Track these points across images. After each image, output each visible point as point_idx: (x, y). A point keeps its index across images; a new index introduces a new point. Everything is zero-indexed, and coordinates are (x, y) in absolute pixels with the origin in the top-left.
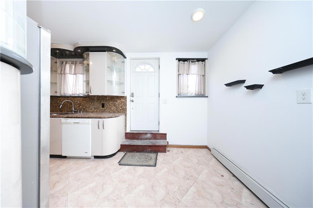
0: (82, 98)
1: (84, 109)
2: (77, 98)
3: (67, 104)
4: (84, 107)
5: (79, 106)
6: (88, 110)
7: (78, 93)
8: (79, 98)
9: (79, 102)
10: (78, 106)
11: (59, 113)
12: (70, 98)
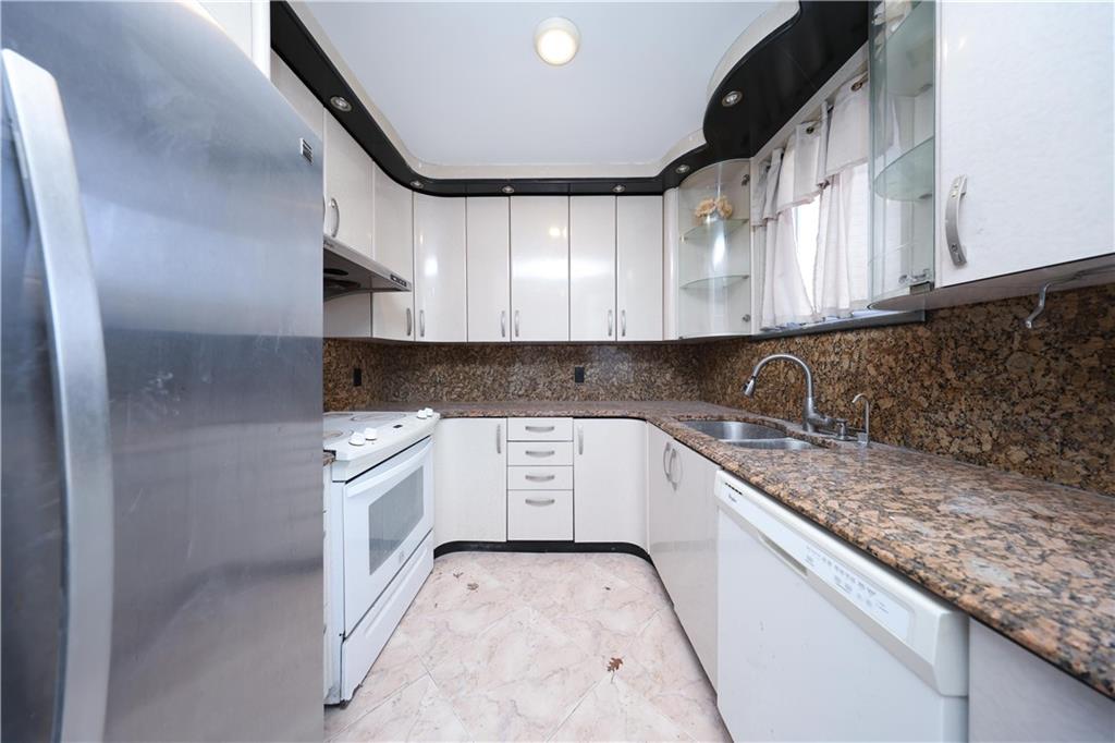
0: (875, 334)
1: (887, 418)
2: (838, 336)
3: (785, 378)
4: (886, 404)
5: (849, 393)
6: (919, 428)
7: (844, 304)
8: (851, 337)
9: (845, 364)
10: (841, 388)
11: (752, 417)
12: (797, 340)
